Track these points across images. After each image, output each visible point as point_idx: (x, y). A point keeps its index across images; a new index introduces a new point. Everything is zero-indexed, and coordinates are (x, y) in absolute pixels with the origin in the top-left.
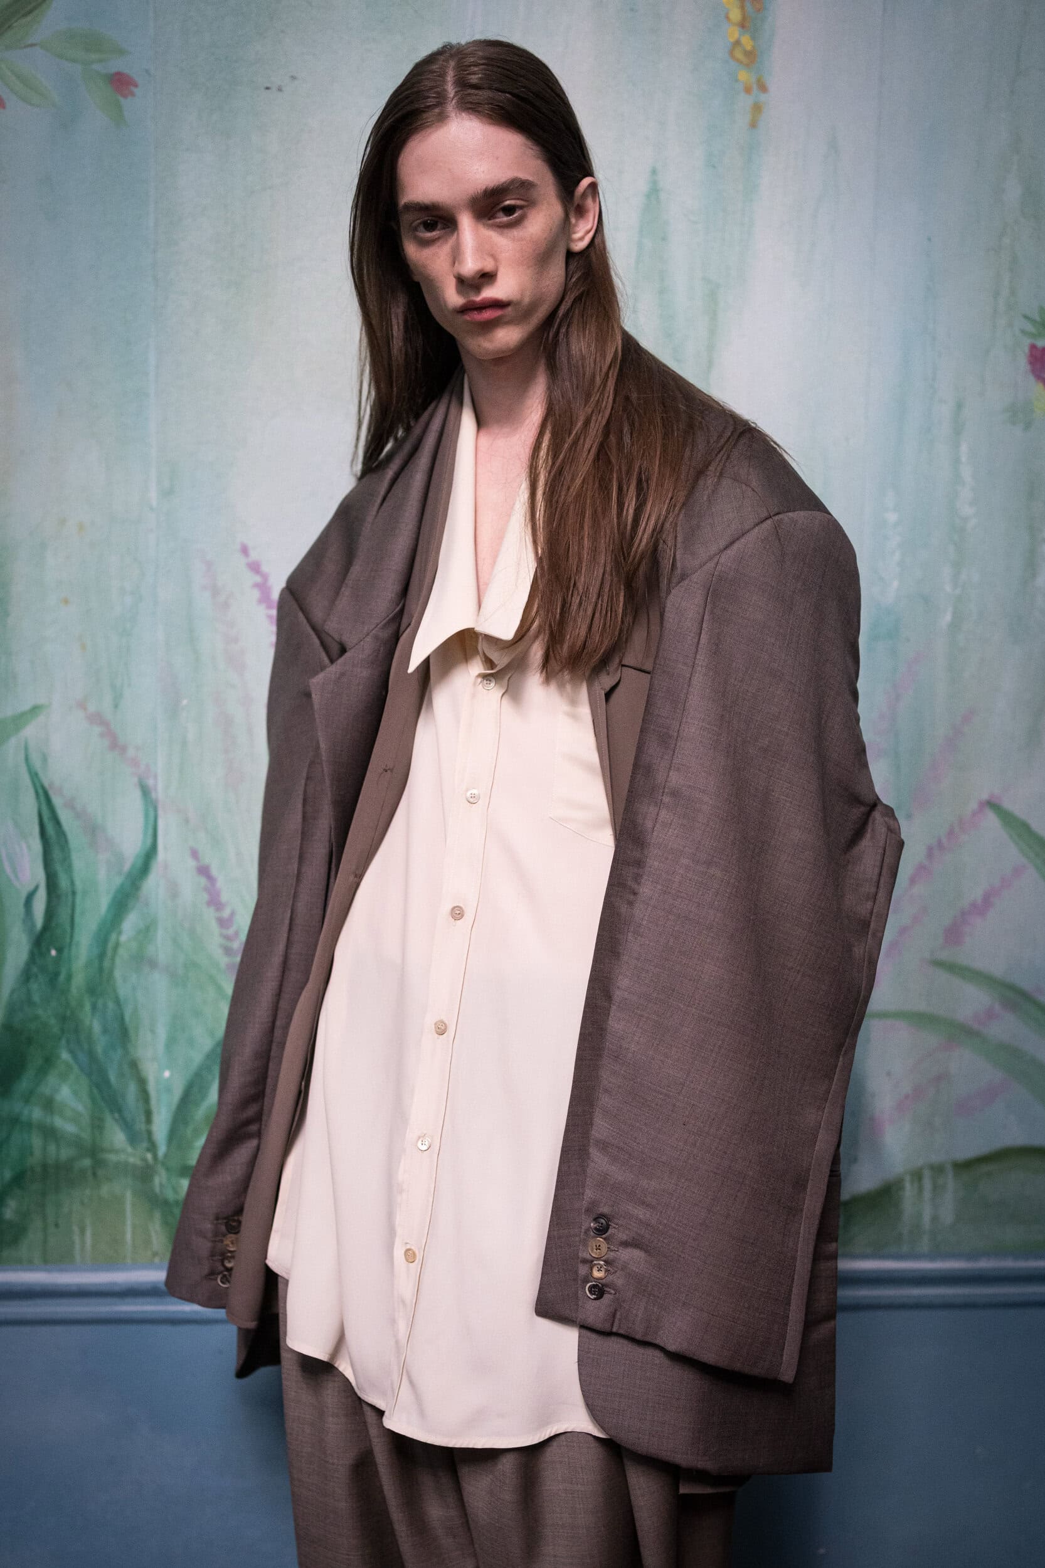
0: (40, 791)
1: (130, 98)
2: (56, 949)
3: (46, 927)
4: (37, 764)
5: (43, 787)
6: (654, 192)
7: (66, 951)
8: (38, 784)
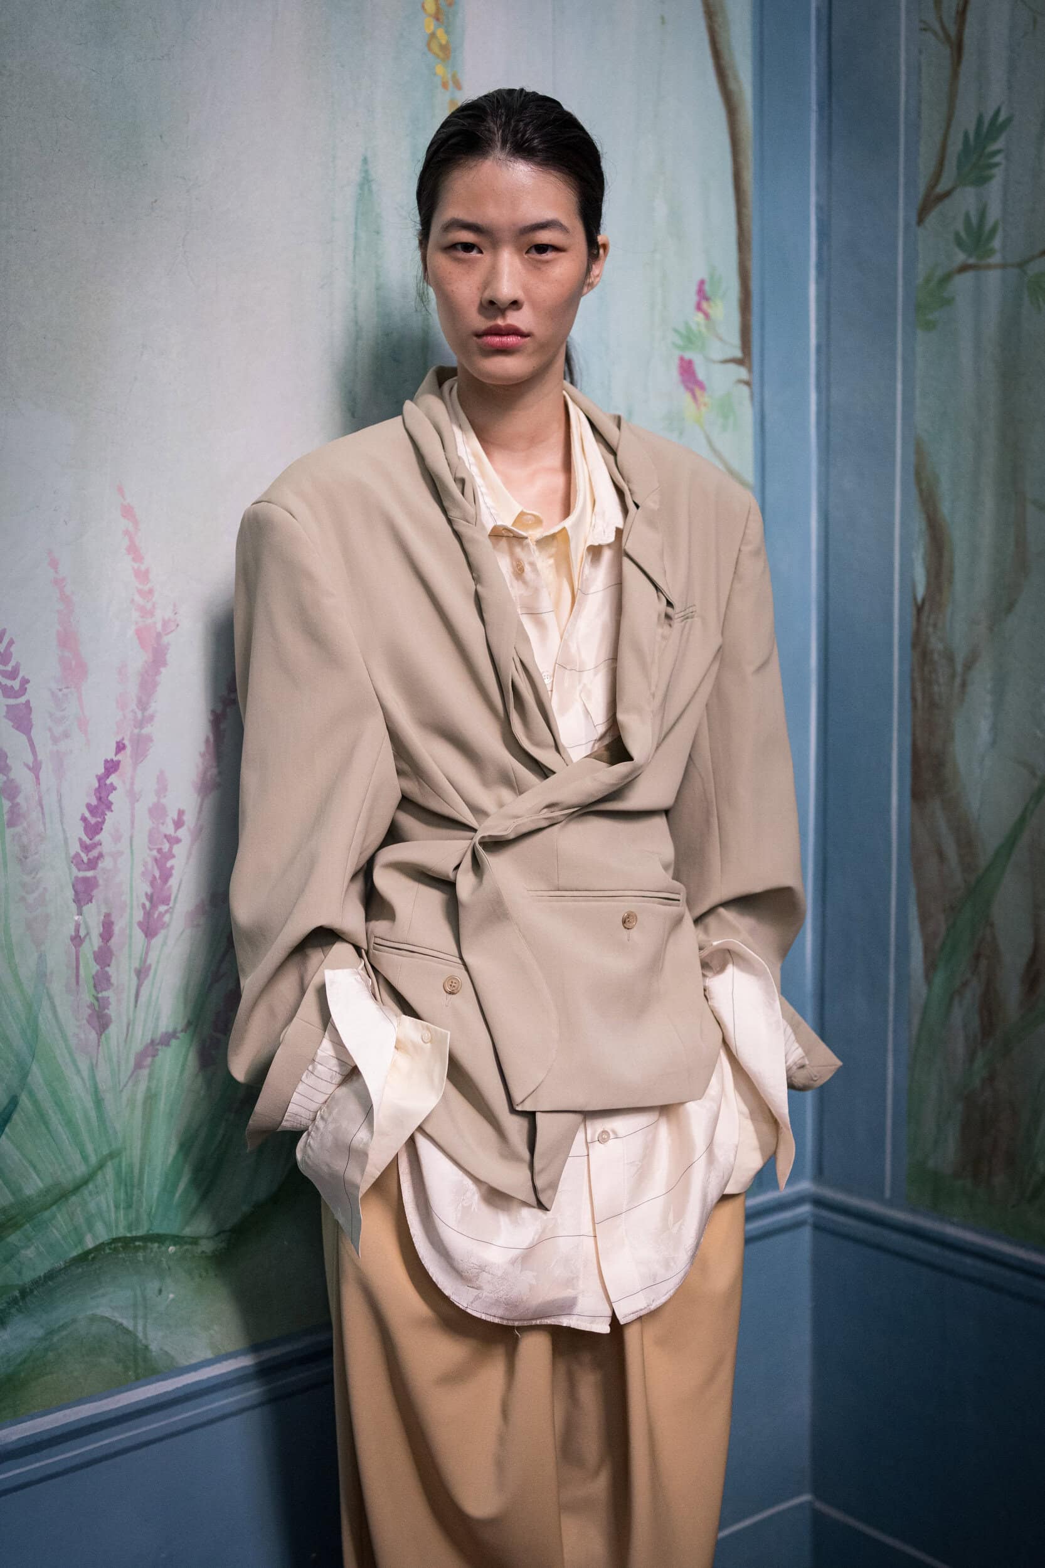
6: (366, 182)
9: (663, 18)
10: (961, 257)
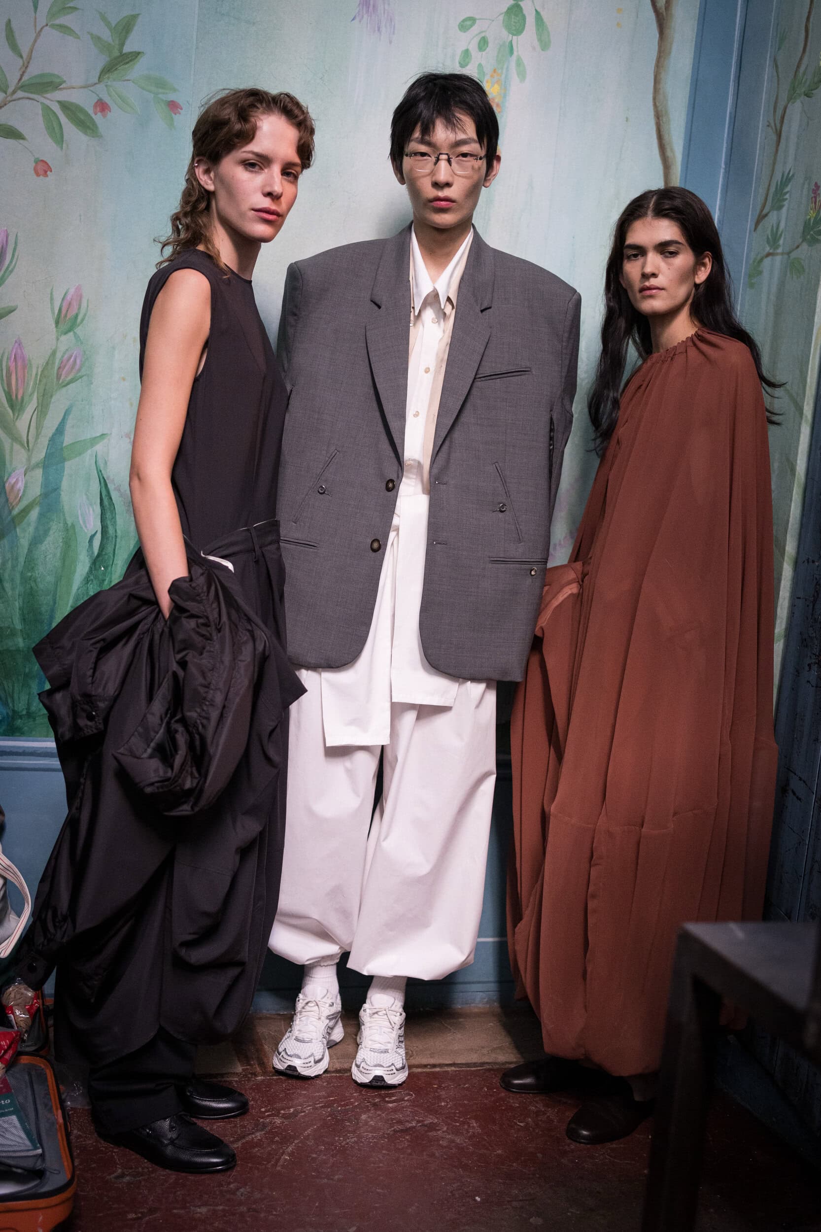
0: (102, 481)
1: (177, 115)
2: (104, 568)
3: (99, 555)
4: (102, 466)
5: (103, 478)
7: (109, 568)
8: (101, 477)
9: (627, 118)
10: (768, 249)
